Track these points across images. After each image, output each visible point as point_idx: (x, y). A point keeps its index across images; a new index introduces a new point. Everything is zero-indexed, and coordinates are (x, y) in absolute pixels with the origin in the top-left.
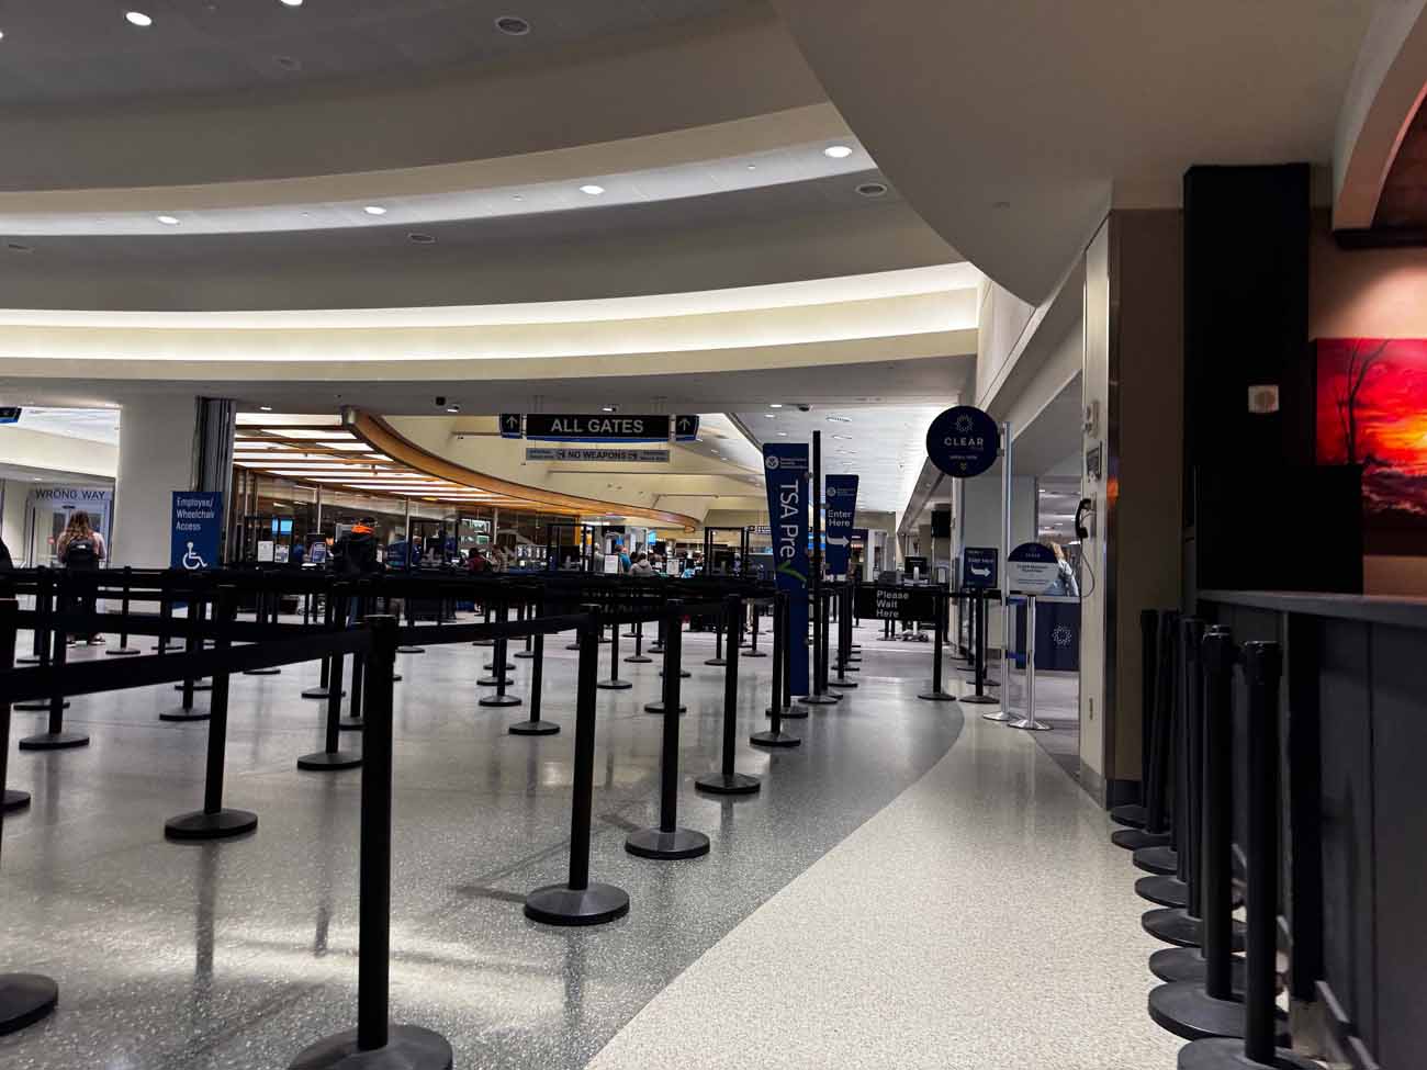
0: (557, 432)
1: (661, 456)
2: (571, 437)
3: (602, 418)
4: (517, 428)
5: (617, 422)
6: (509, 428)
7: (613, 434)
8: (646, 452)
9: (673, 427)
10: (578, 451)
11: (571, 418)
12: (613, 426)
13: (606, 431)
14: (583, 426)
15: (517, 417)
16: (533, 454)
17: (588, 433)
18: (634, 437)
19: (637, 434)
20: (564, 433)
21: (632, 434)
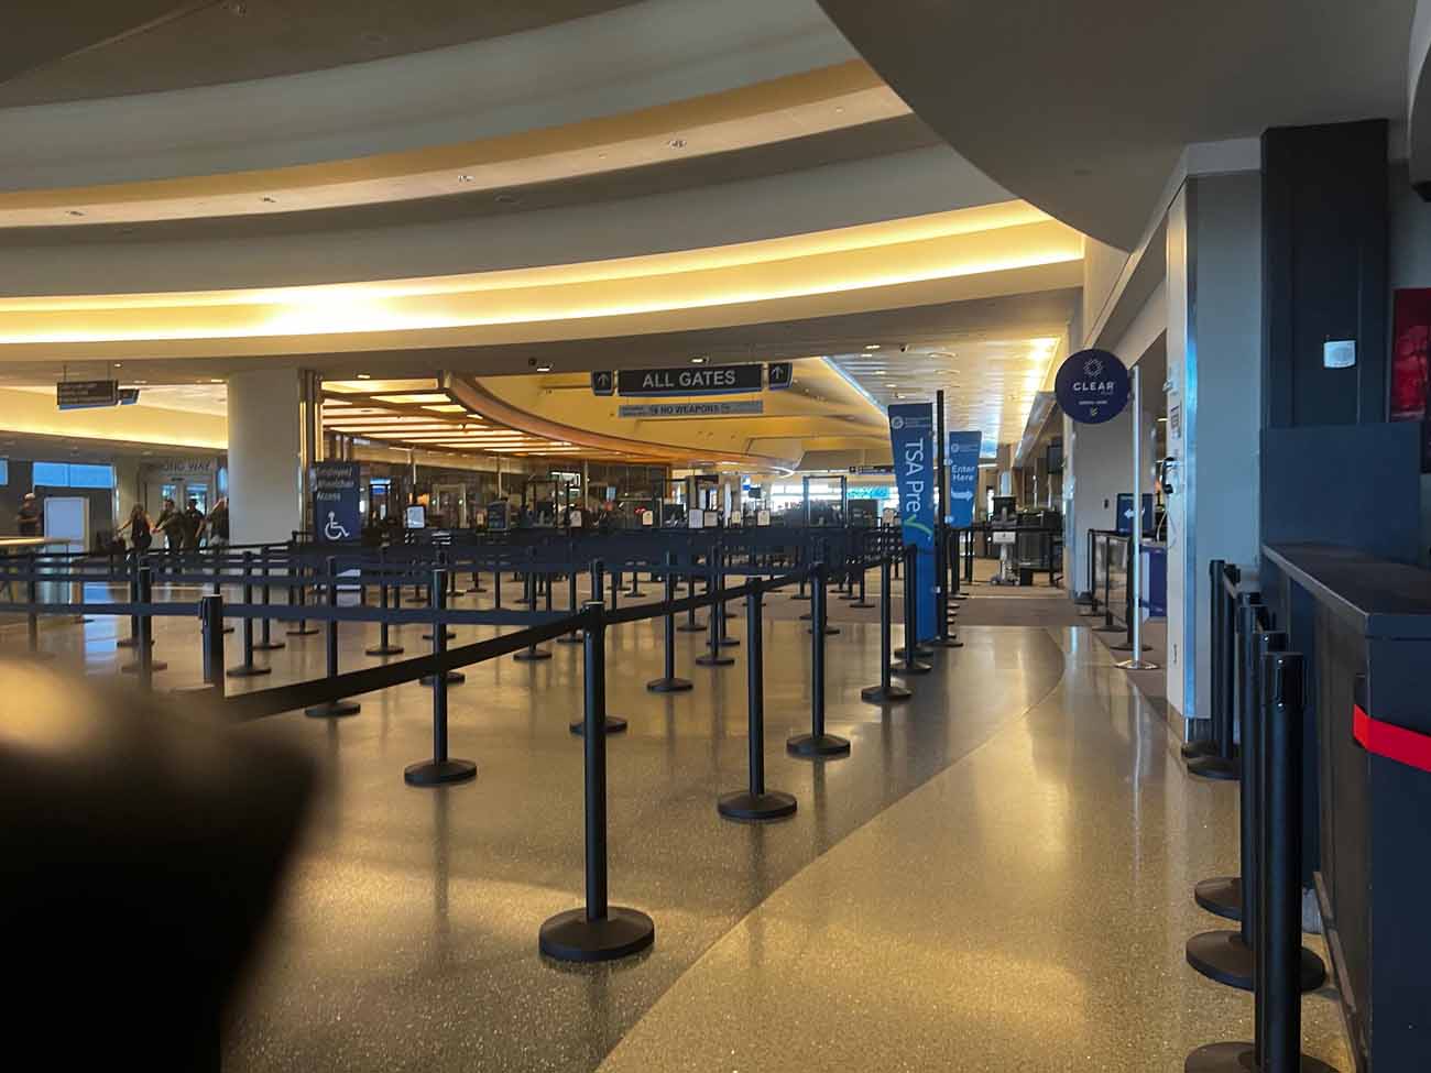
0: (649, 388)
1: (755, 407)
2: (663, 392)
3: (693, 370)
4: (609, 386)
5: (708, 373)
6: (601, 386)
7: (705, 387)
8: (739, 404)
9: (765, 374)
10: (670, 406)
11: (662, 373)
12: (704, 378)
13: (698, 385)
14: (674, 380)
15: (609, 374)
16: (626, 411)
17: (678, 387)
18: (724, 388)
19: (729, 386)
20: (655, 389)
21: (725, 386)
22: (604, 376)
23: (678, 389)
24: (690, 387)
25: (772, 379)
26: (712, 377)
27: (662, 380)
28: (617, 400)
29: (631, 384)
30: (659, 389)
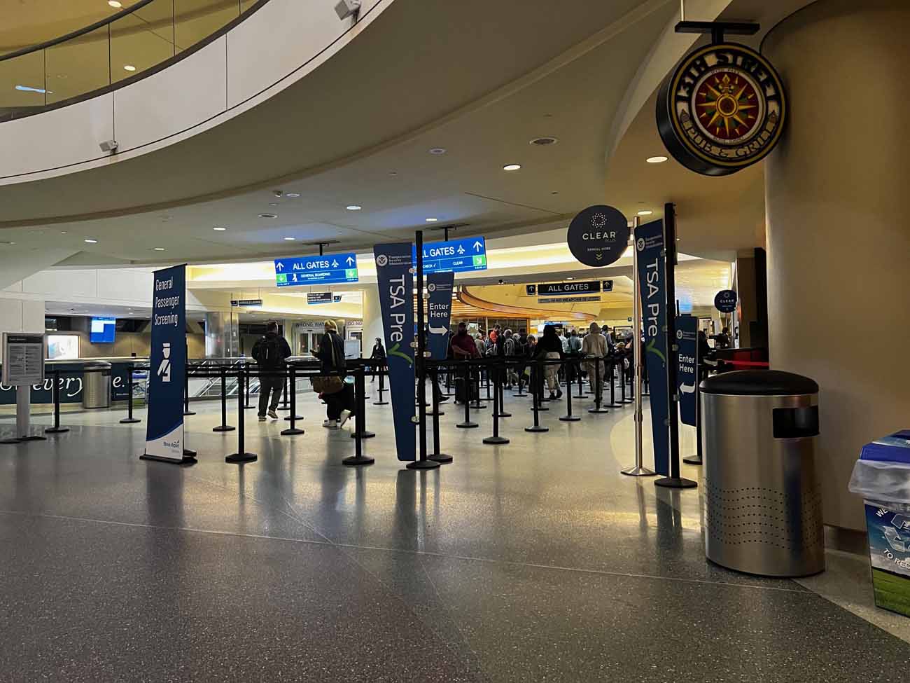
0: (551, 291)
1: (597, 299)
2: (558, 293)
3: (570, 284)
4: (534, 291)
5: (577, 285)
6: (530, 290)
7: (575, 290)
8: (590, 298)
9: (602, 285)
10: (560, 299)
11: (556, 285)
12: (575, 287)
13: (572, 290)
14: (562, 289)
15: (534, 286)
16: (541, 301)
17: (564, 291)
18: (584, 291)
19: (586, 290)
20: (554, 292)
21: (584, 290)
22: (531, 287)
23: (564, 292)
24: (568, 291)
25: (604, 287)
26: (578, 287)
27: (557, 288)
28: (537, 297)
29: (544, 290)
30: (556, 292)
